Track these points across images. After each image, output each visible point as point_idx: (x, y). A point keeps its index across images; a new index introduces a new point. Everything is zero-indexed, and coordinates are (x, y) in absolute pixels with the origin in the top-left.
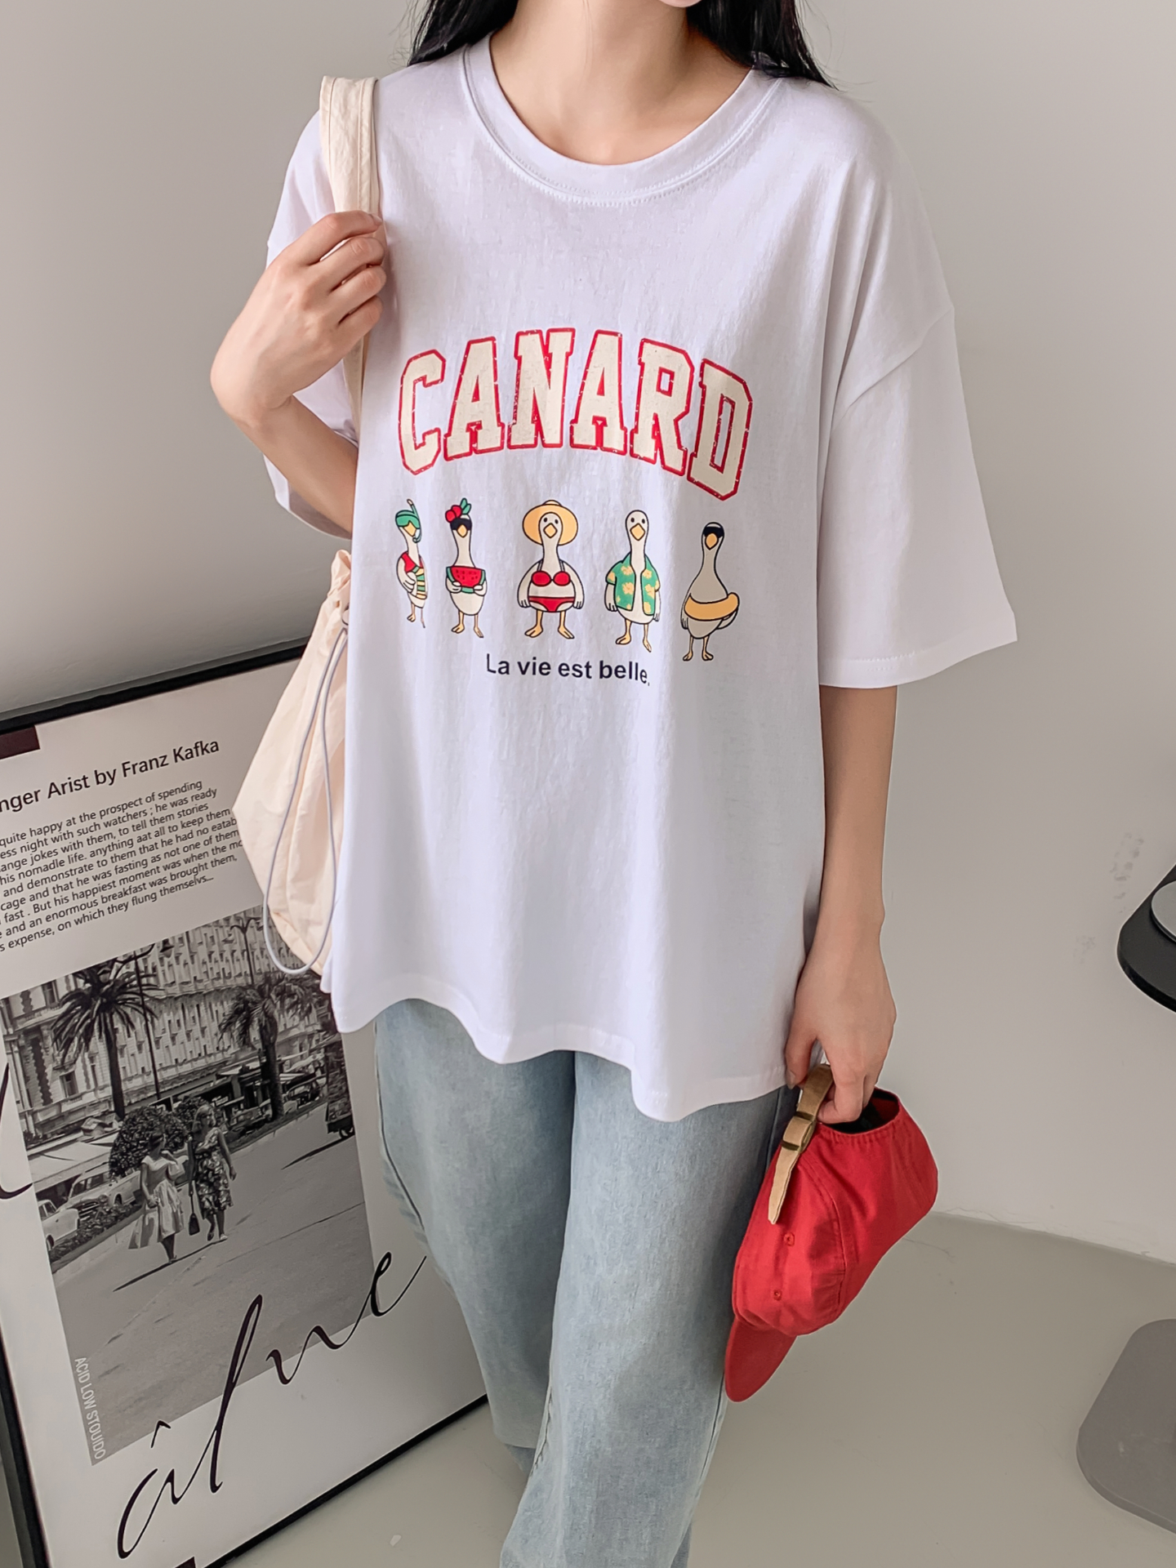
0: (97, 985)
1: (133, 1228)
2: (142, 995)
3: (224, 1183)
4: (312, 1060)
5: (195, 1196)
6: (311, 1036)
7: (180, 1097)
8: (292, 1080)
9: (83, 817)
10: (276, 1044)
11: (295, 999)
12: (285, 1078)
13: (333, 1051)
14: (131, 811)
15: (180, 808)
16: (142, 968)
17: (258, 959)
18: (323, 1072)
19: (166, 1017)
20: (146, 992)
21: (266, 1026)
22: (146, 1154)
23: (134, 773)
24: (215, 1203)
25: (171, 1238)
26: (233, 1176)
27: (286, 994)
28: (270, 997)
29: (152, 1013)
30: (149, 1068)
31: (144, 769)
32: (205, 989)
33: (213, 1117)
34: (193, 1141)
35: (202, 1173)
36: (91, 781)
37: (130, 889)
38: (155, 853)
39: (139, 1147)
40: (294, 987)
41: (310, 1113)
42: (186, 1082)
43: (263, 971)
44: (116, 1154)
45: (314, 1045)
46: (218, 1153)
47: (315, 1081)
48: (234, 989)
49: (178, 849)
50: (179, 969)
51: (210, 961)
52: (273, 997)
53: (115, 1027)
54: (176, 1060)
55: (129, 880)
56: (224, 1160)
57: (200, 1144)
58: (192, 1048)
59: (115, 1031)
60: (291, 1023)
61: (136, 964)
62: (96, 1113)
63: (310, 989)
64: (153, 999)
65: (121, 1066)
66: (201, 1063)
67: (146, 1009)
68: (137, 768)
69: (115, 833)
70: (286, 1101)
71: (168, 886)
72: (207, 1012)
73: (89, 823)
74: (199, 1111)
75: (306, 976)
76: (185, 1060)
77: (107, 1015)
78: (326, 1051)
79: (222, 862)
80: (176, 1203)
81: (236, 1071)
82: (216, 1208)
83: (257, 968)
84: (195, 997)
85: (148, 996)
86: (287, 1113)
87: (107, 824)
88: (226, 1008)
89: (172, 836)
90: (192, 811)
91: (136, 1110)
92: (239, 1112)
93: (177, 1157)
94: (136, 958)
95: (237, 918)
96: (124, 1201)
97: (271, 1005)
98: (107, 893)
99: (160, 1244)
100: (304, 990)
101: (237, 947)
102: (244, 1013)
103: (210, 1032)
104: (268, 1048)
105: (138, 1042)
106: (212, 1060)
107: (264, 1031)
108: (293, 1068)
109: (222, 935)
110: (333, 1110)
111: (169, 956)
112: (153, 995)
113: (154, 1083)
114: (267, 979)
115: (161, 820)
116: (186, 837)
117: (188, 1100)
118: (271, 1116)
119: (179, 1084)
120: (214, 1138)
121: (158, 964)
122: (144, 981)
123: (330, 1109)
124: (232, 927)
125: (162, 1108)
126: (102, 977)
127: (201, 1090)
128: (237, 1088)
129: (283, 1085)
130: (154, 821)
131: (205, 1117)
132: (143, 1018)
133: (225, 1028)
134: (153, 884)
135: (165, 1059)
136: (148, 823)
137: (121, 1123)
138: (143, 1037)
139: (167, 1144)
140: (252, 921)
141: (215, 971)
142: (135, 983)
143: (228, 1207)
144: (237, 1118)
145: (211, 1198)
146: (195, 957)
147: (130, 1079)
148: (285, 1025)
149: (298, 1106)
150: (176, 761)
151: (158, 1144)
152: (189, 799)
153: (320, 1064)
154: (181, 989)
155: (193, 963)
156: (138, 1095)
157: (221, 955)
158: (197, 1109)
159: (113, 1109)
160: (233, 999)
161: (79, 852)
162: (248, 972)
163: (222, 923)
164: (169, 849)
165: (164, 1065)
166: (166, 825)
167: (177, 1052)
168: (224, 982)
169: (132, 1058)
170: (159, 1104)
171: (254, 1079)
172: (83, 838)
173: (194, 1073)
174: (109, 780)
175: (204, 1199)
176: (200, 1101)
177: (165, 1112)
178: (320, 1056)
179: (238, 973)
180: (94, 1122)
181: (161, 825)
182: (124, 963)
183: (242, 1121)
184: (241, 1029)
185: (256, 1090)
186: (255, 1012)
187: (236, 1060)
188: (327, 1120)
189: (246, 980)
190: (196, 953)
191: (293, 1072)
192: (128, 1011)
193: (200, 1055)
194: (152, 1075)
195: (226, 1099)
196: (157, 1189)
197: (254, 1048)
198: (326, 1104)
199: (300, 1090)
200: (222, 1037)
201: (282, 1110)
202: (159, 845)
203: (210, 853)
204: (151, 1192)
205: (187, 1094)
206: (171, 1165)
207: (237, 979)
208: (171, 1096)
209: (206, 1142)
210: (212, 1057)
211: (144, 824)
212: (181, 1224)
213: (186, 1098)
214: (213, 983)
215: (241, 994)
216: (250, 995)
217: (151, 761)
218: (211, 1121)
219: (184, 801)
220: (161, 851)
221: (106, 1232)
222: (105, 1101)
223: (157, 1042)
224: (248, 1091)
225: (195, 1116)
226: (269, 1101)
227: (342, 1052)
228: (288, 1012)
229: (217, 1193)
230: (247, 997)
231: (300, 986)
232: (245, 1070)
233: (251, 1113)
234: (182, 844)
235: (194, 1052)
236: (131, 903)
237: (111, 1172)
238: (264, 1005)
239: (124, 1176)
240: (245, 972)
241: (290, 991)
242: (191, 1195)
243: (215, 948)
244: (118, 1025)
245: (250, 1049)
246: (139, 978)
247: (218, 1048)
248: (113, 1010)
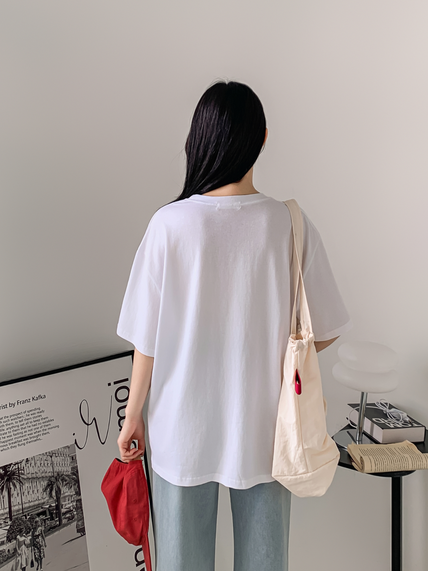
0: (6, 472)
1: (12, 563)
2: (19, 476)
3: (42, 549)
4: (72, 505)
5: (33, 552)
6: (72, 496)
7: (30, 514)
8: (66, 511)
9: (5, 417)
10: (61, 498)
11: (67, 482)
12: (63, 510)
13: (79, 502)
14: (19, 416)
15: (33, 416)
16: (20, 467)
17: (55, 467)
18: (75, 510)
19: (27, 485)
20: (20, 476)
21: (57, 491)
22: (18, 535)
23: (21, 404)
24: (39, 556)
25: (25, 568)
26: (46, 546)
27: (64, 480)
28: (59, 481)
29: (22, 483)
30: (20, 503)
31: (23, 403)
32: (39, 476)
33: (40, 523)
34: (33, 531)
35: (36, 544)
36: (8, 406)
37: (17, 441)
38: (25, 430)
39: (16, 532)
40: (66, 478)
41: (71, 524)
42: (32, 509)
43: (57, 471)
44: (9, 534)
45: (73, 500)
46: (41, 537)
47: (73, 513)
48: (48, 477)
49: (32, 429)
50: (31, 468)
51: (41, 467)
52: (60, 481)
53: (11, 487)
54: (29, 501)
55: (17, 438)
56: (43, 540)
57: (35, 533)
58: (34, 496)
59: (11, 488)
60: (66, 491)
61: (18, 465)
62: (4, 518)
63: (72, 479)
64: (23, 478)
65: (12, 501)
66: (37, 503)
67: (20, 482)
68: (21, 402)
69: (14, 423)
70: (63, 519)
71: (29, 441)
72: (39, 484)
73: (7, 419)
74: (35, 520)
75: (70, 474)
76: (32, 501)
77: (8, 482)
78: (76, 502)
79: (45, 434)
80: (27, 555)
81: (47, 506)
82: (40, 558)
83: (55, 470)
84: (36, 479)
85: (21, 477)
86: (64, 524)
87: (12, 420)
88: (45, 483)
89: (31, 425)
90: (37, 417)
91: (16, 518)
92: (48, 522)
93: (28, 537)
94: (18, 463)
95: (49, 453)
96: (10, 552)
97: (59, 484)
98: (11, 442)
99: (21, 570)
100: (70, 479)
101: (49, 462)
102: (51, 486)
103: (40, 491)
104: (58, 500)
105: (17, 493)
106: (40, 502)
107: (57, 493)
108: (66, 507)
109: (45, 458)
110: (79, 525)
111: (28, 464)
112: (23, 477)
113: (22, 508)
114: (58, 475)
115: (28, 419)
116: (35, 425)
117: (32, 516)
118: (58, 525)
119: (30, 509)
120: (40, 531)
121: (25, 466)
122: (20, 472)
123: (78, 524)
124: (48, 456)
125: (24, 518)
126: (8, 469)
127: (36, 512)
128: (48, 513)
129: (63, 513)
130: (25, 420)
131: (37, 522)
132: (19, 485)
133: (45, 490)
134: (24, 440)
135: (26, 500)
136: (24, 420)
137: (11, 522)
138: (19, 492)
139: (25, 532)
140: (54, 454)
141: (42, 470)
142: (17, 472)
143: (43, 558)
144: (48, 524)
145: (38, 554)
146: (36, 464)
147: (15, 506)
148: (64, 491)
149: (67, 521)
150: (33, 401)
151: (22, 531)
152: (36, 413)
153: (74, 506)
154: (31, 475)
155: (35, 467)
156: (17, 512)
157: (44, 465)
158: (35, 519)
159: (8, 517)
160: (47, 481)
161: (3, 428)
162: (52, 471)
163: (45, 454)
164: (30, 429)
165: (25, 502)
166: (29, 421)
167: (29, 498)
168: (45, 474)
169: (15, 499)
170: (23, 516)
171: (53, 510)
172: (5, 424)
173: (34, 506)
174: (13, 406)
175: (36, 554)
176: (36, 516)
177: (25, 519)
178: (75, 504)
179: (49, 471)
180: (3, 521)
181: (28, 421)
182: (15, 465)
183: (49, 525)
184: (49, 491)
185: (54, 514)
186: (54, 486)
187: (48, 502)
188: (76, 528)
189: (52, 474)
190: (36, 463)
191: (66, 508)
192: (15, 481)
193: (36, 499)
194: (21, 505)
195: (44, 516)
196: (21, 549)
197: (53, 499)
198: (76, 522)
199: (68, 515)
200: (43, 494)
201: (62, 522)
202: (27, 427)
203: (42, 431)
204: (19, 549)
205: (32, 513)
206: (26, 540)
207: (49, 473)
208: (27, 514)
209: (37, 532)
210: (40, 501)
211: (22, 420)
212: (28, 563)
213: (32, 515)
214: (41, 474)
215: (50, 479)
216: (53, 479)
217: (25, 400)
218: (39, 524)
219: (34, 414)
220: (27, 429)
221: (4, 563)
222: (6, 513)
223: (23, 494)
224: (51, 514)
225: (34, 522)
226: (58, 519)
227: (82, 503)
228: (64, 486)
229: (40, 552)
230: (52, 480)
231: (68, 478)
232: (50, 506)
233: (52, 522)
234: (33, 428)
235: (34, 498)
236: (17, 446)
237: (7, 540)
238: (57, 484)
239: (11, 542)
240: (51, 471)
241: (65, 479)
242: (32, 552)
243: (42, 462)
244: (12, 486)
245: (52, 499)
246: (19, 471)
247: (42, 498)
248: (10, 481)
